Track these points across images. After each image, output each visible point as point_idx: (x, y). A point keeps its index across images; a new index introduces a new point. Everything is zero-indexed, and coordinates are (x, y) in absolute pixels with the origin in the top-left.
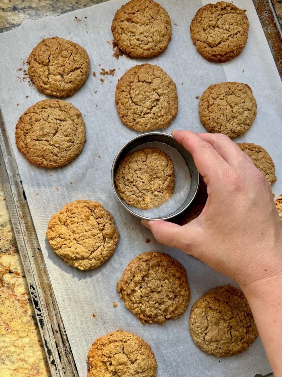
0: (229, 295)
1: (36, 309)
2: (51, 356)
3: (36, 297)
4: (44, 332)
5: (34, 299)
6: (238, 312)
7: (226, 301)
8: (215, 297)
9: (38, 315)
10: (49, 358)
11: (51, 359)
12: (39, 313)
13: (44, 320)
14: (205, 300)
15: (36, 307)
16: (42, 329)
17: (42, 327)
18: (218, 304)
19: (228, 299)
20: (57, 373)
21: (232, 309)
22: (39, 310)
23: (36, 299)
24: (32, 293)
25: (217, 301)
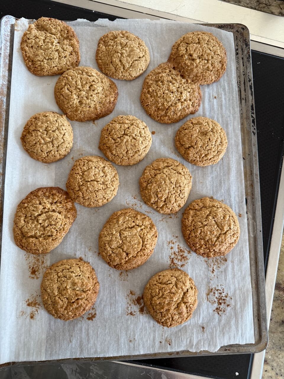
0: (106, 66)
1: (254, 118)
2: (250, 85)
3: (253, 126)
4: (252, 101)
5: (254, 125)
6: (110, 52)
7: (111, 64)
8: (116, 72)
9: (253, 113)
10: (252, 84)
11: (250, 83)
12: (253, 115)
13: (250, 109)
14: (123, 76)
15: (254, 119)
16: (253, 104)
17: (253, 105)
18: (118, 67)
19: (109, 64)
20: (249, 73)
21: (112, 57)
22: (252, 117)
23: (253, 124)
24: (255, 129)
25: (116, 69)
